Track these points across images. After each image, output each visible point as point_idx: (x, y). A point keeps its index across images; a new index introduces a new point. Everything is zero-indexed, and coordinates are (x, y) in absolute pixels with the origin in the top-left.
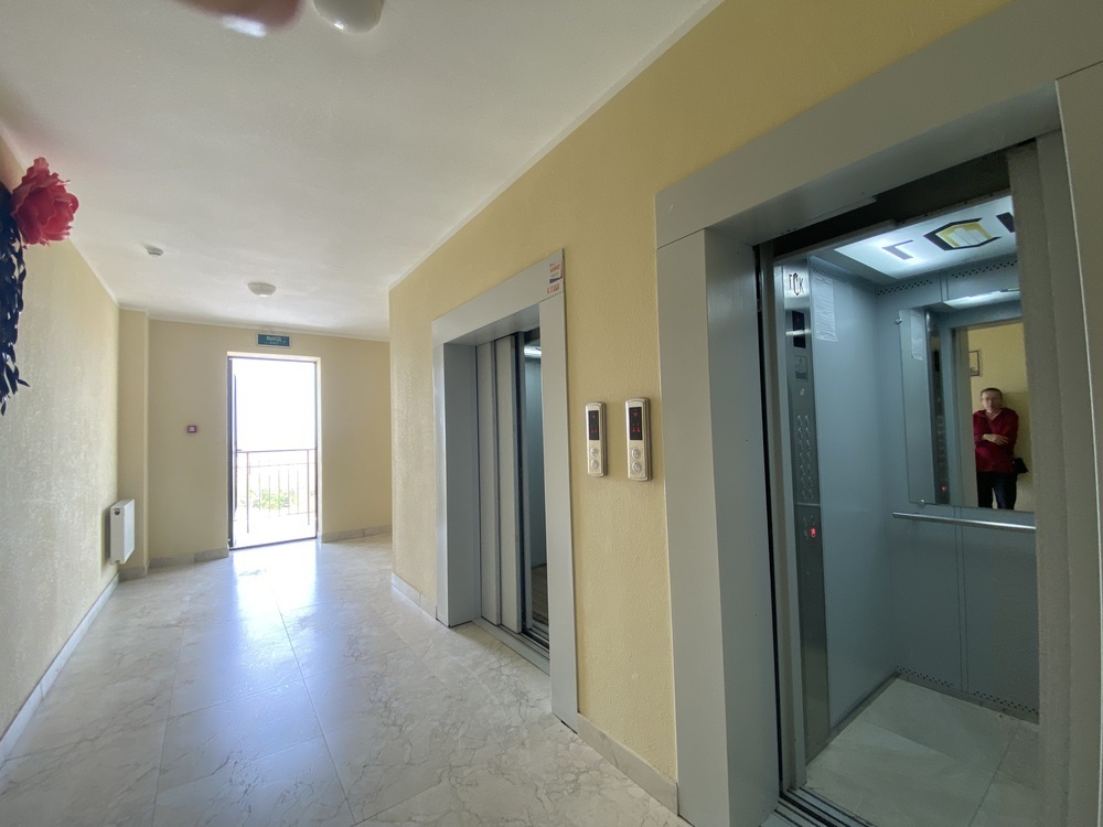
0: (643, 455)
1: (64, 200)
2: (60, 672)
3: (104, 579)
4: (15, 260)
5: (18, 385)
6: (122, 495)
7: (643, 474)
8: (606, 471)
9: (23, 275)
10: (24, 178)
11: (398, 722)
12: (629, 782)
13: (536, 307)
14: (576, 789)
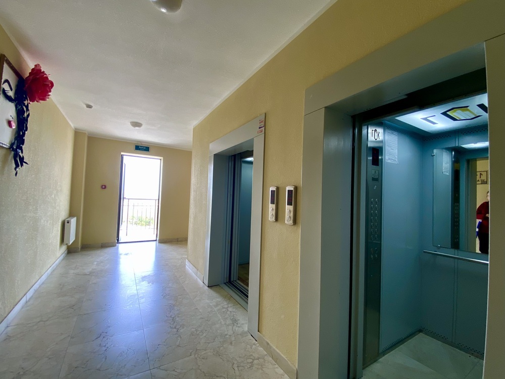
0: (292, 213)
1: (47, 83)
2: (36, 291)
3: (60, 251)
4: (25, 109)
5: (24, 164)
6: (71, 214)
7: (291, 222)
8: (277, 219)
9: (28, 116)
10: (30, 73)
11: (177, 327)
12: (277, 366)
13: (252, 140)
14: (252, 366)
